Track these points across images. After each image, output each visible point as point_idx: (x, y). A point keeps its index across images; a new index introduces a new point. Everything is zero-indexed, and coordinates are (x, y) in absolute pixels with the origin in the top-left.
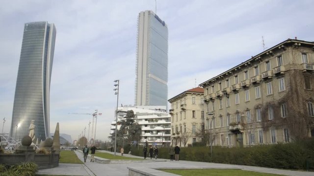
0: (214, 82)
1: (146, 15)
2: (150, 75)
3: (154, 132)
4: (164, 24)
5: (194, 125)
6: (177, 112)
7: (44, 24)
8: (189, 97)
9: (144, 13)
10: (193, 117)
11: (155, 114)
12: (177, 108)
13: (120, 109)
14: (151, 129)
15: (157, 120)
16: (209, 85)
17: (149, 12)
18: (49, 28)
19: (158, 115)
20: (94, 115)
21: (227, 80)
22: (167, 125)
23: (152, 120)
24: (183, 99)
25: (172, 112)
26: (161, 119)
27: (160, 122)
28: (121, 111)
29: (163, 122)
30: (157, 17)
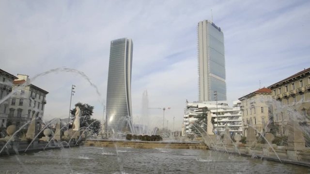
0: (281, 85)
1: (205, 23)
2: (210, 74)
3: (221, 123)
4: (219, 30)
5: (263, 118)
6: (247, 108)
7: (124, 40)
8: (257, 96)
9: (202, 22)
10: (262, 112)
11: (222, 108)
12: (247, 105)
13: (189, 104)
14: (219, 121)
15: (223, 113)
16: (276, 87)
17: (207, 21)
18: (128, 42)
19: (224, 109)
20: (164, 109)
21: (293, 84)
22: (232, 117)
23: (219, 113)
24: (252, 98)
25: (242, 108)
26: (227, 112)
27: (226, 115)
28: (191, 107)
29: (229, 115)
30: (213, 25)
